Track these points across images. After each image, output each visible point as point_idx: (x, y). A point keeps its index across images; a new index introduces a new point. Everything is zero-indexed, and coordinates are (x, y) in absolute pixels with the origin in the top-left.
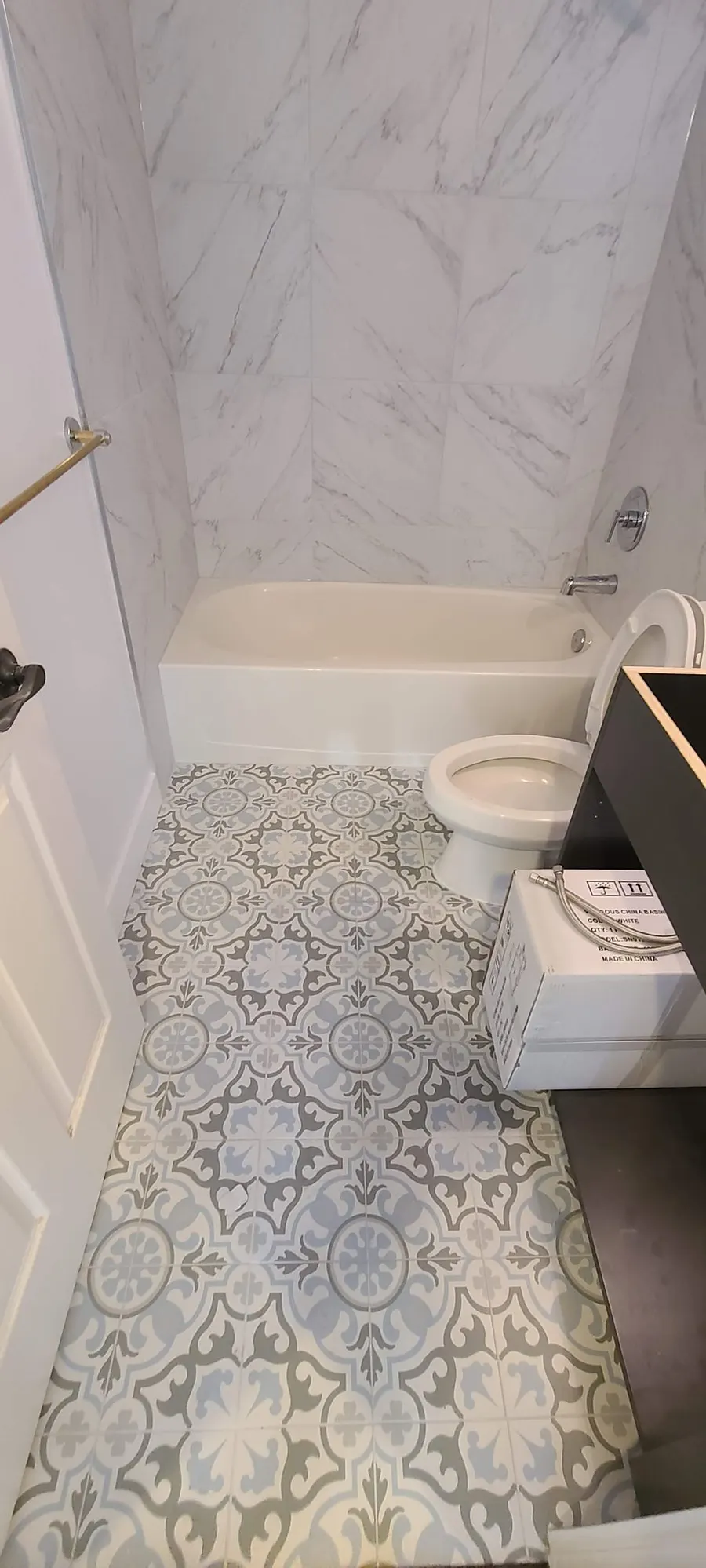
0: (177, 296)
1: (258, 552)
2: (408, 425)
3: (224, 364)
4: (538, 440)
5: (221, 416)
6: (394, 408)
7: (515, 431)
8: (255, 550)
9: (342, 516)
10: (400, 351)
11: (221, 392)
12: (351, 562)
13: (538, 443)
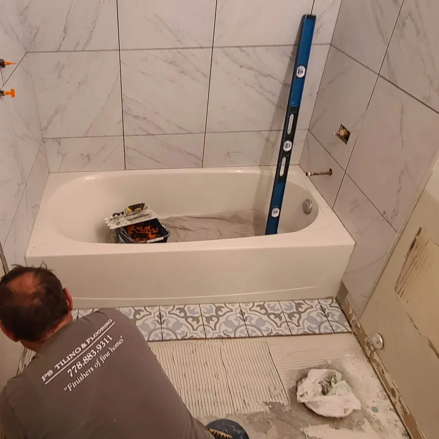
0: (27, 7)
1: (88, 156)
2: (185, 74)
3: (60, 45)
4: (273, 78)
5: (59, 77)
6: (175, 65)
7: (257, 73)
8: (86, 155)
9: (143, 131)
10: (179, 31)
11: (59, 63)
12: (150, 158)
13: (273, 79)
